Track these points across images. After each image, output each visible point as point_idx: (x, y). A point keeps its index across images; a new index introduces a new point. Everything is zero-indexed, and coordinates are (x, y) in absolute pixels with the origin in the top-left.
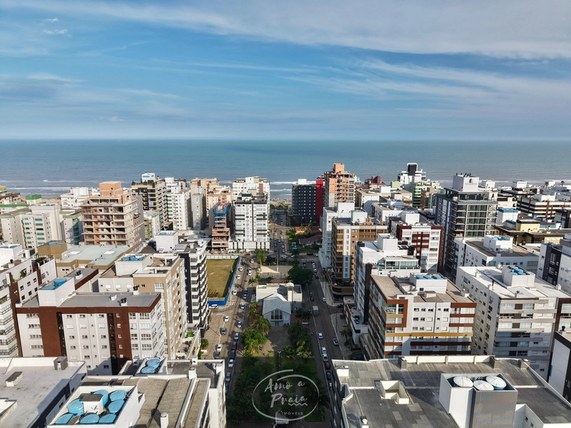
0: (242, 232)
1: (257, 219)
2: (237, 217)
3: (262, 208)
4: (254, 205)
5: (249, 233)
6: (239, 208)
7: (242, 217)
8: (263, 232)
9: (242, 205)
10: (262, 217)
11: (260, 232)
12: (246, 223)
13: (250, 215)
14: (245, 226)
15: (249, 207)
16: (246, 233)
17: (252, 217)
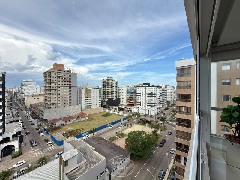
0: (140, 103)
1: (148, 96)
2: (137, 95)
3: (151, 89)
4: (146, 88)
5: (143, 104)
6: (138, 89)
7: (140, 95)
8: (151, 105)
9: (140, 88)
10: (151, 95)
11: (149, 104)
12: (141, 98)
13: (144, 93)
14: (141, 100)
15: (143, 89)
16: (142, 104)
17: (145, 95)
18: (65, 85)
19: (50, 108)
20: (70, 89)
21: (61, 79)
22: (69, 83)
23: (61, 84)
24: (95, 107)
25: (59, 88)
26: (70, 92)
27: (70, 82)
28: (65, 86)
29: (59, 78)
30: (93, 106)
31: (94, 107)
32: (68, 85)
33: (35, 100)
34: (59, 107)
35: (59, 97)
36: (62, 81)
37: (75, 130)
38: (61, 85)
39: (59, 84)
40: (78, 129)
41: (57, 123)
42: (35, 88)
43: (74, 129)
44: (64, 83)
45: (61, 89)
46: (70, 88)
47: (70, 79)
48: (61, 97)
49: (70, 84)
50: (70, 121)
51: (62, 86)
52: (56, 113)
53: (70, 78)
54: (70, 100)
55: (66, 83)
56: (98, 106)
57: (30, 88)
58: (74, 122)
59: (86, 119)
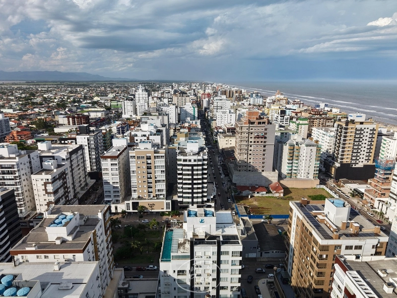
0: (395, 197)
2: (394, 177)
18: (258, 142)
19: (240, 170)
20: (264, 148)
21: (253, 136)
22: (263, 140)
23: (253, 141)
24: (305, 178)
25: (251, 146)
26: (264, 153)
27: (265, 138)
28: (258, 144)
29: (252, 134)
30: (302, 175)
31: (302, 177)
32: (262, 142)
33: (227, 142)
34: (249, 171)
35: (250, 159)
36: (255, 138)
37: (259, 208)
38: (252, 143)
39: (251, 142)
40: (263, 208)
41: (244, 192)
42: (229, 115)
43: (259, 206)
44: (257, 140)
45: (252, 148)
46: (265, 146)
47: (266, 134)
48: (252, 159)
49: (265, 140)
50: (258, 193)
51: (255, 144)
52: (244, 178)
53: (266, 132)
54: (263, 163)
55: (260, 140)
56: (311, 177)
57: (223, 115)
58: (264, 196)
59: (280, 195)
